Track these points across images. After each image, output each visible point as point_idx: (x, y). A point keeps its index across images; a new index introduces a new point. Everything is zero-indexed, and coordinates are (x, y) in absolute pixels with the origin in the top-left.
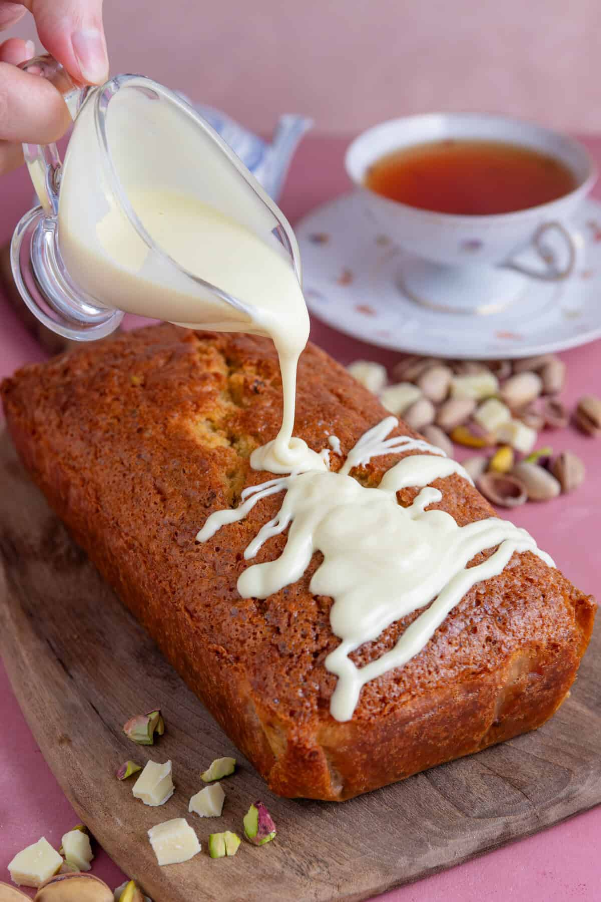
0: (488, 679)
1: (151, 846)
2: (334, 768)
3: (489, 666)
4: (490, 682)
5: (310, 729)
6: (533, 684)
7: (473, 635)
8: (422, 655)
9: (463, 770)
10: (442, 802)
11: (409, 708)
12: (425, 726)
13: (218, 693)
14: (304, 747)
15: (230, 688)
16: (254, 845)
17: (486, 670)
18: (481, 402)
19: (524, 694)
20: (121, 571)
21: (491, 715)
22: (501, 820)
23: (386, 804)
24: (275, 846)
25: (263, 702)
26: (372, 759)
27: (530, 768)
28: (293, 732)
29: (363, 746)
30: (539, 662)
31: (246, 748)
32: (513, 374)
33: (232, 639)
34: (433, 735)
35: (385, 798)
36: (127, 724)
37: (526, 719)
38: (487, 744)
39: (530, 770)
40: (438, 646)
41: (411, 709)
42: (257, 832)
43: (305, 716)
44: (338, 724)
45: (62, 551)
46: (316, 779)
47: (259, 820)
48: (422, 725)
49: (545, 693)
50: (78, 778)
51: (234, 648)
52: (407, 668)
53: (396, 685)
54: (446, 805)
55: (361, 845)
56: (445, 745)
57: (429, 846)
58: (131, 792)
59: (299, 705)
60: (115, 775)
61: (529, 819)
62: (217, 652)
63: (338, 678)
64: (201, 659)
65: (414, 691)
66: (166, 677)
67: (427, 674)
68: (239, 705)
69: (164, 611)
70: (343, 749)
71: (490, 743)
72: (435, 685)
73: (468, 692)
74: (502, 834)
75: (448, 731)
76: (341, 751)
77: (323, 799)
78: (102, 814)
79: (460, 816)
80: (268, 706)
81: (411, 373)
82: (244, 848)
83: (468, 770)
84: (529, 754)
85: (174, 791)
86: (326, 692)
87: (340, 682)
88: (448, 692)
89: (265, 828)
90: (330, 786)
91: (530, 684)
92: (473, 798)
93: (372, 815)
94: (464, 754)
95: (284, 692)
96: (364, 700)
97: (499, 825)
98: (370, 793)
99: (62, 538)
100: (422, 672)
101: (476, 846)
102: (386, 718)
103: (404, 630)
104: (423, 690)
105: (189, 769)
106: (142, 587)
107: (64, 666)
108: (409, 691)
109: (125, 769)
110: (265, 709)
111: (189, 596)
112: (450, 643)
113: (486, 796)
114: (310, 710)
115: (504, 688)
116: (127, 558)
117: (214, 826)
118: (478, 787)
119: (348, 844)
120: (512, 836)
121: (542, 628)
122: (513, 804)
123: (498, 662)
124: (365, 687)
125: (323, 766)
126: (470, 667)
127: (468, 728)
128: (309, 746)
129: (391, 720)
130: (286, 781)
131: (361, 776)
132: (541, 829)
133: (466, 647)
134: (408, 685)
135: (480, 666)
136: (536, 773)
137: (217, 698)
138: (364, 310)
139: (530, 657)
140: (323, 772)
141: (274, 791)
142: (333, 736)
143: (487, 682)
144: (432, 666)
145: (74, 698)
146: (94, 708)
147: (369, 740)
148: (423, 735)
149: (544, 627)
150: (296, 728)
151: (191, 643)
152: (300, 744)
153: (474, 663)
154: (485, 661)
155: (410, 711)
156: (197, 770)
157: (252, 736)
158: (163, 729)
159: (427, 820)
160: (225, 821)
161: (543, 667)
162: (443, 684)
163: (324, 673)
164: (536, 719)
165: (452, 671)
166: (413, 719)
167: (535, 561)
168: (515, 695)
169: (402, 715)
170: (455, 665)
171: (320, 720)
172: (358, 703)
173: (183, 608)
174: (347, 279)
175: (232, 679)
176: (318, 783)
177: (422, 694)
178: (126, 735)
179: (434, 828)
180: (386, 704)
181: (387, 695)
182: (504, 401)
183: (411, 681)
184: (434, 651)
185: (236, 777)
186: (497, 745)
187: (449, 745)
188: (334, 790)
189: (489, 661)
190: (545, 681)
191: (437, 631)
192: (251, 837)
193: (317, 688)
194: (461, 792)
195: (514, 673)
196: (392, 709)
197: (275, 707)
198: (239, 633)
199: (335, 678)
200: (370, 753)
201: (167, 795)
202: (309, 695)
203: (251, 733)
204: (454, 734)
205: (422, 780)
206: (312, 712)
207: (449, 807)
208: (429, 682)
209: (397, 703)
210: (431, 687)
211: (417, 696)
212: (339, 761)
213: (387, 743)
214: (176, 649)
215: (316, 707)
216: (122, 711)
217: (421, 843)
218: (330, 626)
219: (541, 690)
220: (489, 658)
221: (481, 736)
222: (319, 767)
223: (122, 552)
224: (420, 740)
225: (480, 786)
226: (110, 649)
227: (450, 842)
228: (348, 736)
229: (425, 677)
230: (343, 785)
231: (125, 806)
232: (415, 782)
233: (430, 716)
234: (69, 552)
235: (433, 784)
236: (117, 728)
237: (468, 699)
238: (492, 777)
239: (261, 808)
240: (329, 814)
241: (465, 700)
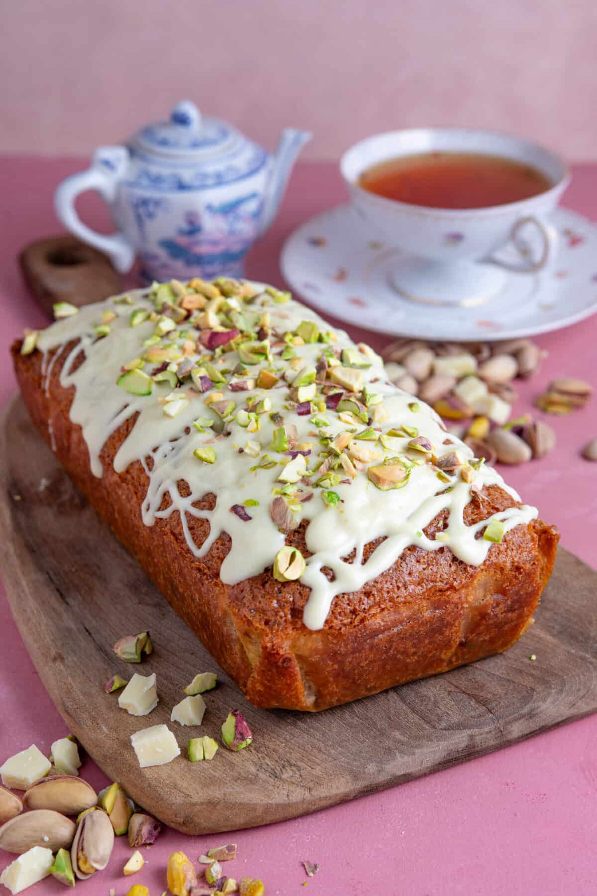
0: (455, 597)
1: (132, 748)
2: (308, 678)
3: (455, 583)
4: (457, 600)
5: (284, 637)
6: (498, 605)
7: (440, 555)
8: (391, 571)
9: (431, 688)
10: (410, 716)
11: (379, 620)
12: (394, 639)
13: (200, 611)
14: (278, 654)
15: (211, 603)
16: (231, 751)
17: (452, 588)
18: (460, 380)
19: (488, 614)
20: (116, 507)
21: (458, 633)
22: (466, 733)
23: (357, 716)
24: (251, 752)
25: (240, 613)
26: (343, 671)
27: (495, 687)
28: (267, 639)
29: (334, 656)
30: (503, 584)
31: (226, 662)
32: (492, 355)
33: (213, 557)
34: (402, 650)
35: (356, 711)
36: (117, 643)
37: (492, 641)
38: (454, 663)
39: (495, 688)
40: (407, 564)
41: (380, 622)
42: (234, 738)
43: (279, 625)
44: (311, 632)
45: (66, 497)
46: (289, 686)
47: (236, 727)
48: (391, 638)
49: (510, 615)
50: (69, 692)
51: (215, 565)
52: (377, 583)
53: (366, 599)
54: (414, 718)
55: (333, 751)
56: (414, 660)
57: (397, 753)
58: (118, 703)
59: (274, 614)
60: (103, 688)
61: (493, 733)
62: (199, 570)
63: (311, 589)
64: (185, 579)
65: (383, 604)
66: (157, 605)
67: (396, 590)
68: (219, 619)
69: (153, 538)
70: (315, 658)
71: (457, 663)
72: (403, 600)
73: (436, 608)
74: (467, 747)
75: (416, 647)
76: (314, 660)
77: (298, 708)
78: (89, 723)
79: (427, 727)
80: (245, 616)
81: (398, 354)
82: (221, 753)
83: (436, 688)
84: (494, 675)
85: (158, 703)
86: (299, 603)
87: (312, 593)
88: (416, 607)
89: (241, 734)
90: (304, 695)
91: (494, 605)
92: (439, 712)
93: (344, 725)
94: (433, 672)
95: (260, 603)
96: (335, 611)
97: (463, 737)
98: (343, 706)
99: (67, 486)
100: (391, 587)
101: (443, 755)
102: (356, 629)
103: (375, 548)
104: (392, 604)
105: (173, 684)
106: (133, 518)
107: (61, 595)
108: (379, 604)
109: (113, 683)
110: (242, 619)
111: (175, 521)
112: (418, 562)
113: (452, 711)
114: (284, 619)
115: (470, 607)
116: (120, 492)
117: (194, 733)
118: (445, 702)
119: (320, 751)
120: (477, 749)
121: (506, 551)
122: (478, 718)
123: (464, 581)
124: (337, 599)
125: (296, 673)
126: (437, 584)
127: (436, 646)
128: (281, 652)
129: (361, 631)
130: (262, 689)
131: (333, 687)
132: (505, 745)
133: (433, 565)
134: (377, 599)
135: (447, 584)
136: (500, 691)
137: (200, 617)
138: (357, 302)
139: (494, 578)
140: (296, 680)
141: (251, 701)
142: (307, 645)
143: (453, 600)
144: (400, 582)
145: (69, 622)
146: (87, 631)
147: (339, 650)
148: (392, 649)
149: (508, 550)
150: (270, 635)
151: (176, 565)
152: (274, 650)
153: (441, 581)
154: (451, 579)
155: (379, 623)
156: (180, 685)
157: (231, 649)
158: (151, 649)
159: (396, 731)
160: (205, 729)
161: (507, 588)
162: (411, 599)
163: (298, 586)
164: (501, 642)
165: (420, 588)
166: (383, 632)
167: (501, 493)
168: (482, 615)
169: (371, 627)
170: (423, 582)
171: (293, 629)
172: (329, 613)
173: (169, 531)
174: (342, 276)
175: (212, 594)
176: (293, 691)
177: (391, 608)
178: (116, 654)
179: (402, 738)
180: (356, 616)
181: (357, 607)
182: (482, 379)
183: (380, 594)
184: (403, 568)
185: (218, 692)
186: (464, 666)
187: (418, 662)
188: (308, 700)
189: (455, 579)
190: (509, 602)
191: (407, 550)
192: (228, 743)
193: (291, 599)
194: (429, 707)
195: (480, 593)
196: (362, 621)
197: (251, 616)
198: (219, 551)
199: (308, 590)
200: (341, 663)
201: (150, 707)
202: (284, 606)
203: (230, 645)
204: (422, 650)
205: (392, 695)
206: (286, 621)
207: (417, 720)
208: (398, 597)
209: (367, 615)
210: (400, 601)
211: (386, 609)
212: (312, 671)
213: (357, 654)
214: (164, 575)
215: (289, 617)
216: (113, 633)
217: (389, 750)
218: (305, 544)
219: (505, 612)
220: (455, 577)
221: (449, 654)
222: (292, 674)
223: (116, 486)
224: (389, 654)
225: (447, 702)
226: (105, 580)
227: (417, 751)
228: (320, 645)
229: (394, 592)
230: (316, 695)
231: (112, 716)
232: (386, 698)
233: (398, 630)
234: (72, 499)
235: (403, 700)
236: (108, 648)
237: (435, 616)
238: (459, 694)
239: (239, 716)
240: (303, 724)
241: (432, 616)
